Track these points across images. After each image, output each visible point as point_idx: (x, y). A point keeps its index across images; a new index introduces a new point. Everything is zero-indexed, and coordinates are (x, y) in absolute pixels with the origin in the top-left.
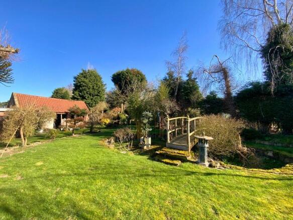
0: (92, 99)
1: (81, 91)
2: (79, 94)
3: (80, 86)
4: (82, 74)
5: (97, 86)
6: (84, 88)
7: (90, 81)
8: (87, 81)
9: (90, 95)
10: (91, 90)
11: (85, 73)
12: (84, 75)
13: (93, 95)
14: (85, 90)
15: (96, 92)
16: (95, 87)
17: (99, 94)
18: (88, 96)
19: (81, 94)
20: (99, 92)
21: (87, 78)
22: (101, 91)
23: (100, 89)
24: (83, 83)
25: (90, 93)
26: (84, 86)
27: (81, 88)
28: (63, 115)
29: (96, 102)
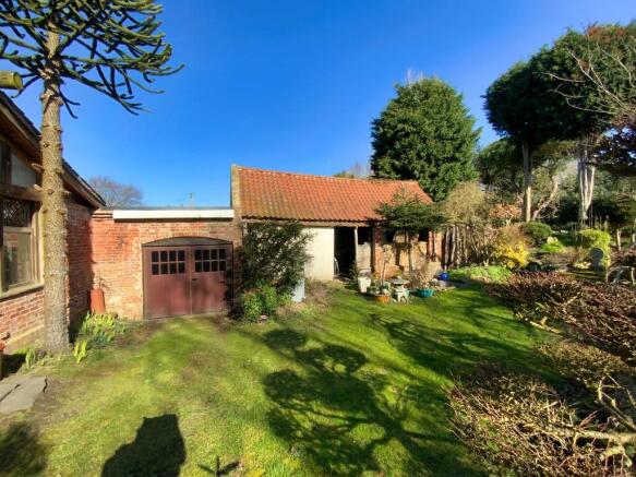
0: (433, 176)
1: (397, 156)
2: (393, 165)
3: (395, 138)
4: (398, 101)
5: (449, 127)
6: (406, 141)
7: (426, 114)
8: (416, 115)
9: (429, 160)
10: (432, 143)
11: (407, 94)
12: (405, 99)
13: (437, 160)
14: (411, 146)
15: (449, 147)
16: (444, 131)
17: (457, 155)
18: (423, 167)
19: (397, 163)
20: (460, 145)
21: (415, 107)
22: (468, 140)
23: (462, 133)
24: (406, 126)
25: (428, 156)
26: (407, 135)
27: (398, 146)
28: (360, 229)
29: (447, 184)
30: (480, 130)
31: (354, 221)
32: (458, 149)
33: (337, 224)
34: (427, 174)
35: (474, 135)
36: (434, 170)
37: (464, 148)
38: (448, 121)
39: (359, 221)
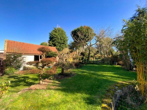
0: (60, 46)
1: (53, 41)
2: (52, 43)
3: (53, 38)
4: (54, 31)
6: (55, 39)
8: (57, 34)
9: (59, 43)
10: (59, 40)
11: (56, 30)
13: (61, 43)
14: (56, 40)
15: (63, 41)
16: (62, 38)
17: (64, 43)
18: (58, 44)
19: (53, 43)
20: (64, 41)
21: (57, 32)
22: (66, 41)
23: (65, 39)
24: (55, 36)
25: (59, 42)
26: (55, 38)
27: (53, 39)
28: (40, 56)
29: (62, 48)
30: (68, 39)
31: (39, 54)
32: (64, 42)
33: (35, 55)
34: (59, 46)
35: (67, 40)
36: (60, 45)
37: (65, 42)
38: (63, 36)
39: (40, 54)
